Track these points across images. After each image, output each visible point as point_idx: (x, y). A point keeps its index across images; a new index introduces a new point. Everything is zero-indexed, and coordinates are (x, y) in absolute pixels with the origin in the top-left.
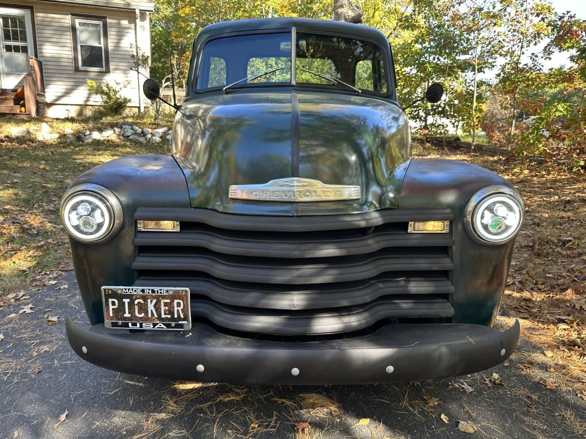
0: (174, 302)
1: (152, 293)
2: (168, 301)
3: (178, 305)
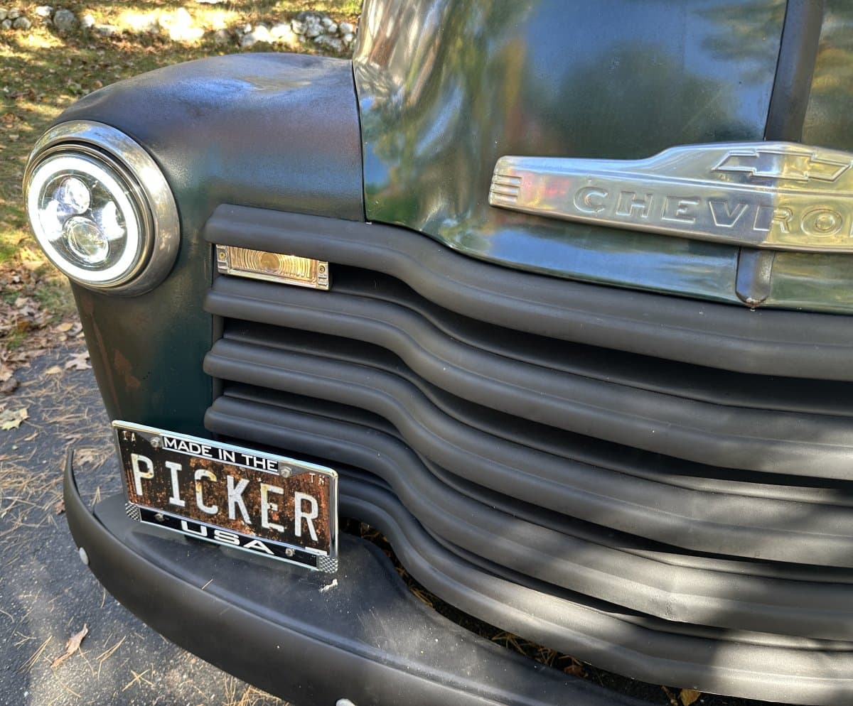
0: (293, 495)
1: (237, 461)
2: (279, 490)
3: (305, 507)
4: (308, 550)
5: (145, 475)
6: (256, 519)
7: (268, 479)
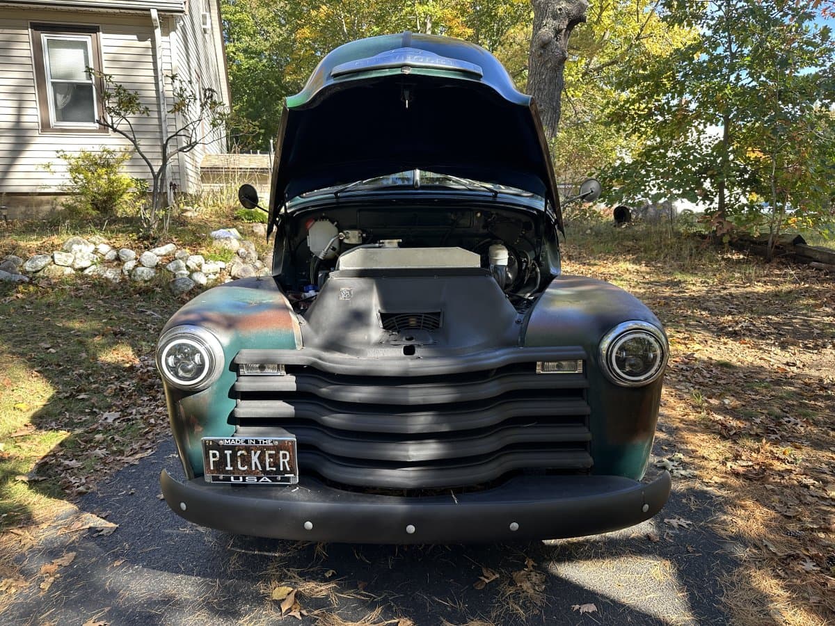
0: (279, 453)
1: (256, 443)
2: (273, 452)
3: (284, 457)
4: (286, 475)
5: (215, 459)
6: (264, 467)
7: (269, 448)
